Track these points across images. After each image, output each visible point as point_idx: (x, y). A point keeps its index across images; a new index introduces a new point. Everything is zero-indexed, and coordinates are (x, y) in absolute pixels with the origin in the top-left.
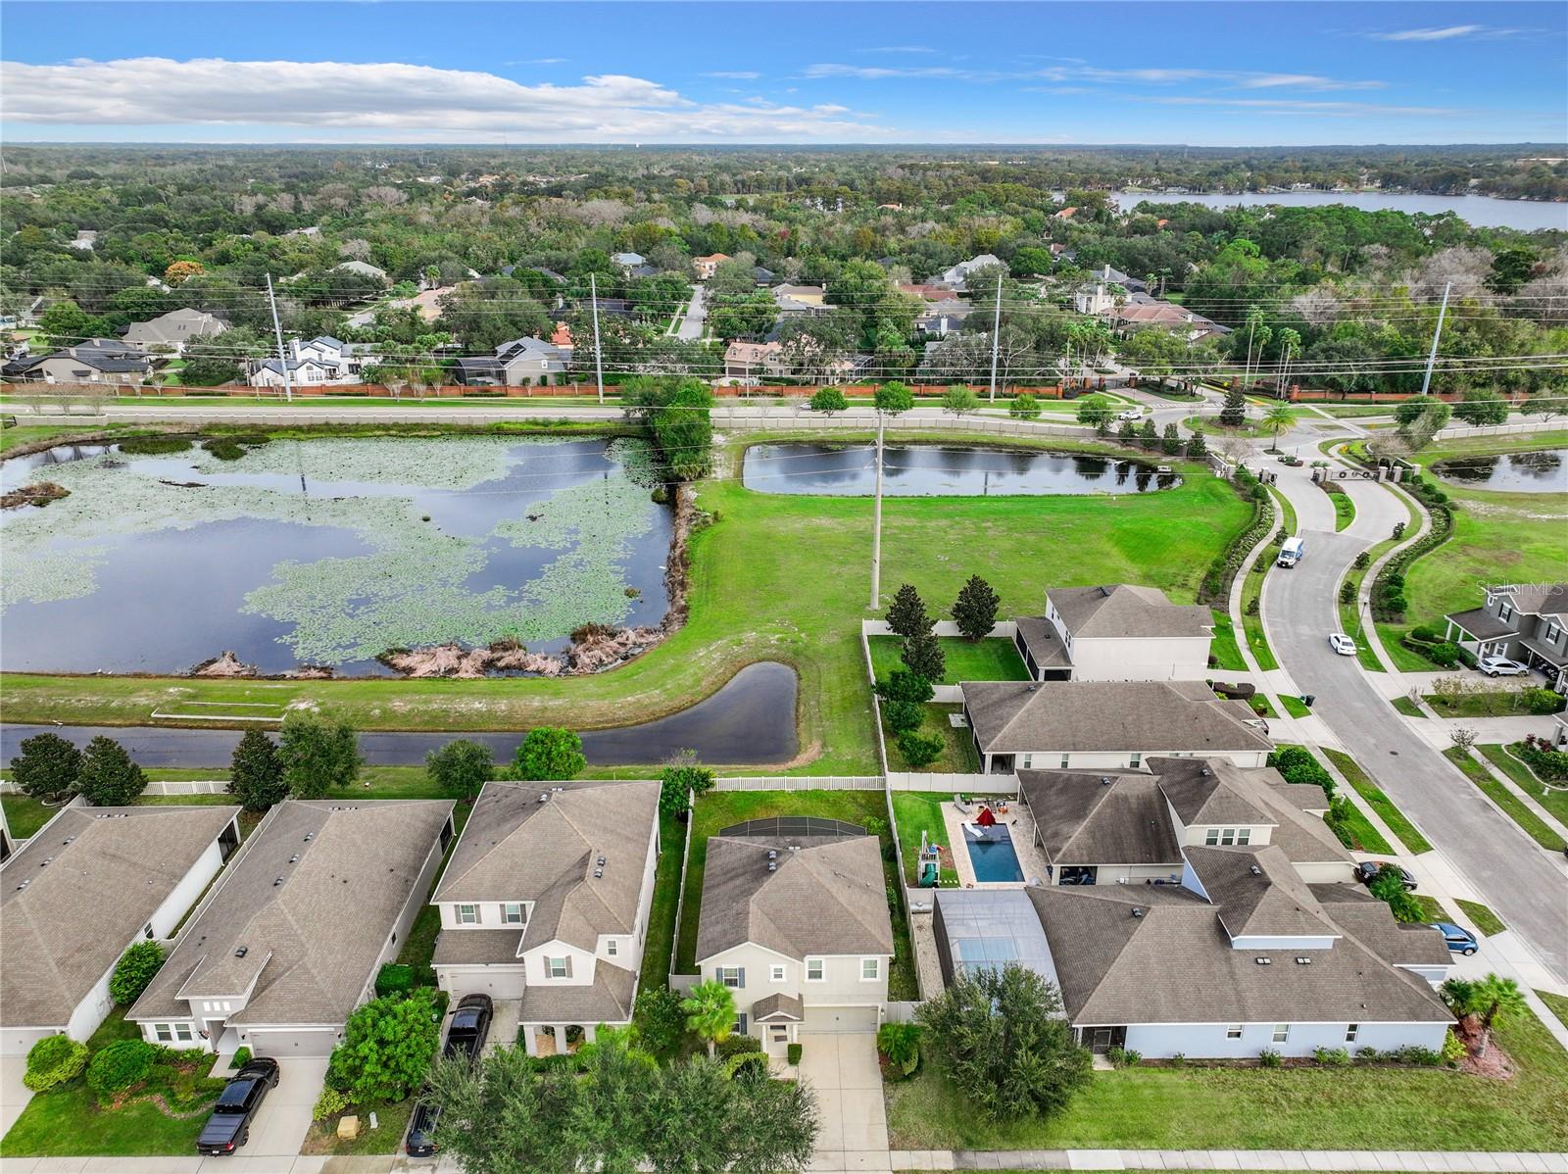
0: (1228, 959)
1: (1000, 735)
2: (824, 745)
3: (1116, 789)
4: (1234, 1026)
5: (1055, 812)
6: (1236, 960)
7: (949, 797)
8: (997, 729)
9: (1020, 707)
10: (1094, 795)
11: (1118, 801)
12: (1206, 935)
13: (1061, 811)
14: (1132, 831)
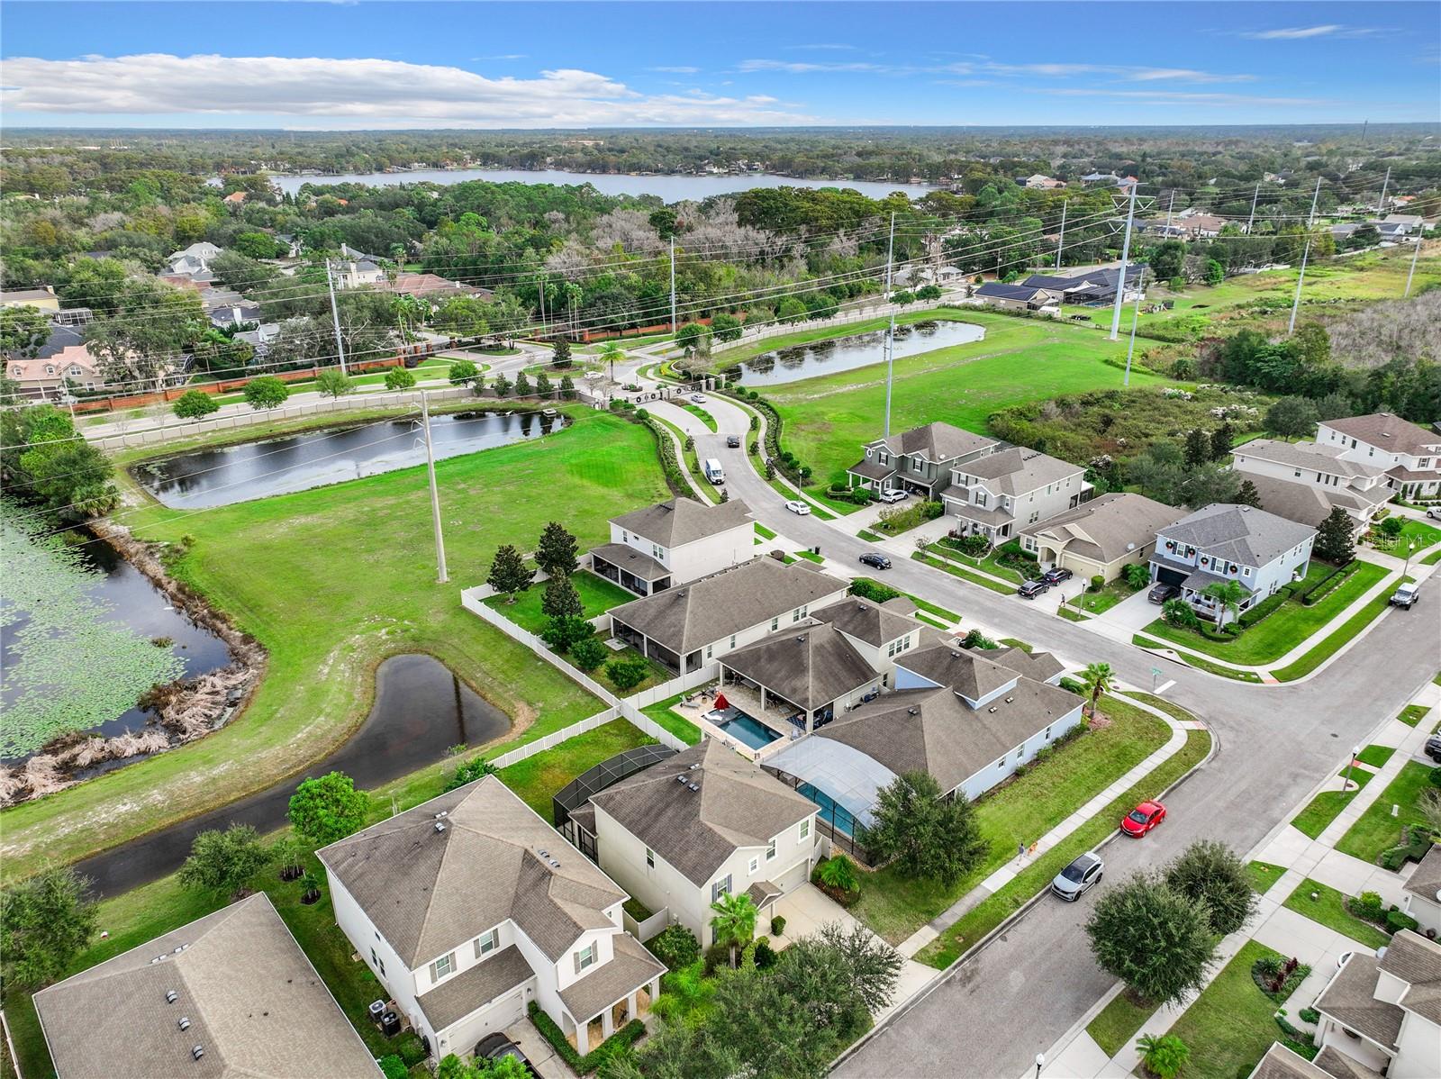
0: (977, 717)
1: (685, 638)
2: (530, 704)
3: (813, 641)
4: (998, 761)
5: (779, 675)
6: (981, 715)
7: (676, 700)
8: (679, 633)
9: (685, 611)
10: (800, 652)
11: (819, 649)
12: (957, 708)
13: (783, 673)
14: (840, 667)
